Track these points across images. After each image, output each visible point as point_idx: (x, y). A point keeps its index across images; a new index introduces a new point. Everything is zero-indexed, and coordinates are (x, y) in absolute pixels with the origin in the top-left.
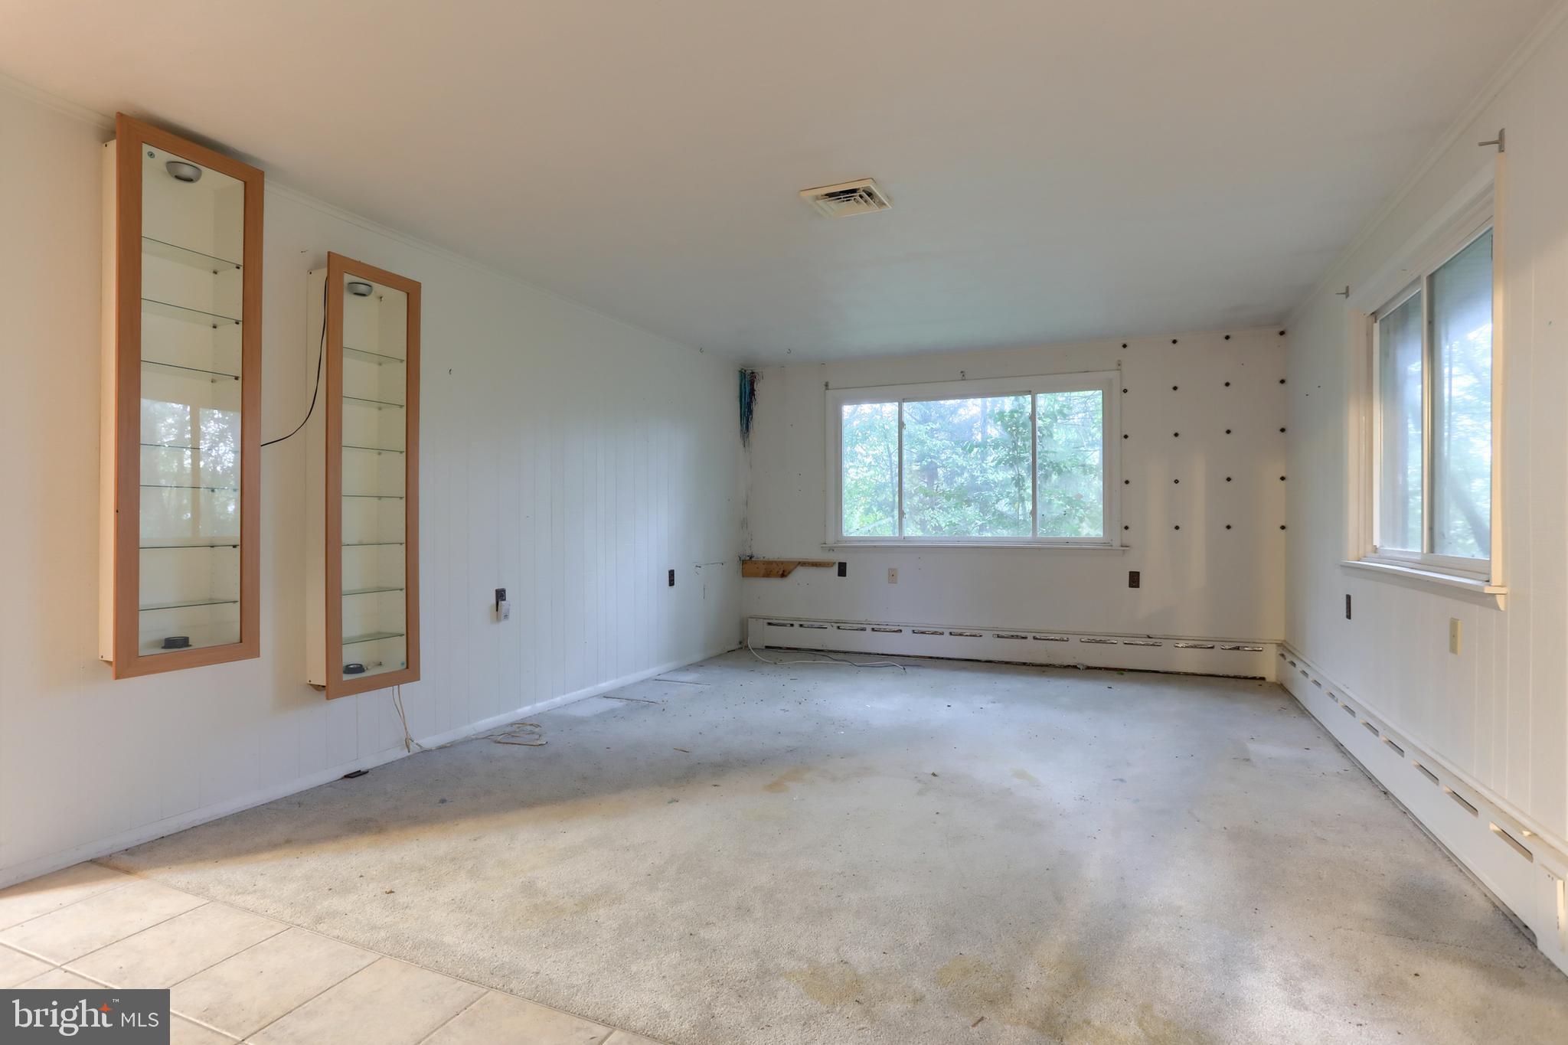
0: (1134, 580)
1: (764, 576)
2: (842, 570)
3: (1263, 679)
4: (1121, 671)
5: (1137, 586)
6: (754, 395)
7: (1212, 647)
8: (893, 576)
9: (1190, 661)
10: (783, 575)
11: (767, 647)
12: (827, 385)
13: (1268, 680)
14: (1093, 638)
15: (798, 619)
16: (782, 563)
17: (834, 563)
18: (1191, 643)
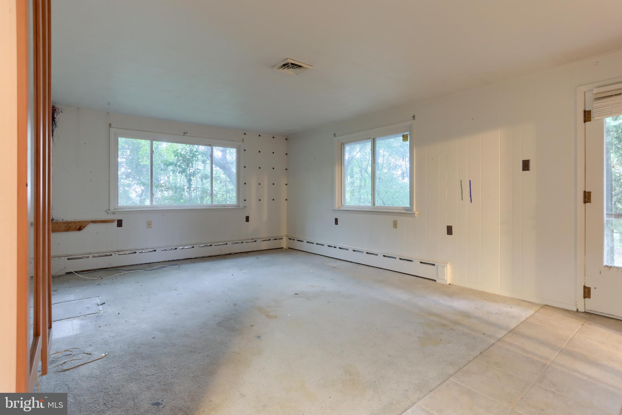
0: (247, 219)
1: (64, 231)
2: (120, 223)
3: (282, 248)
4: (247, 252)
5: (248, 221)
6: (55, 121)
7: (270, 240)
8: (149, 224)
9: (264, 246)
10: (80, 229)
11: (67, 273)
12: (110, 125)
13: (284, 248)
14: (234, 242)
15: (90, 254)
16: (79, 222)
17: (115, 220)
18: (263, 239)
